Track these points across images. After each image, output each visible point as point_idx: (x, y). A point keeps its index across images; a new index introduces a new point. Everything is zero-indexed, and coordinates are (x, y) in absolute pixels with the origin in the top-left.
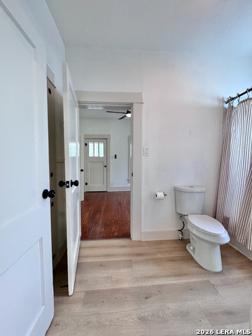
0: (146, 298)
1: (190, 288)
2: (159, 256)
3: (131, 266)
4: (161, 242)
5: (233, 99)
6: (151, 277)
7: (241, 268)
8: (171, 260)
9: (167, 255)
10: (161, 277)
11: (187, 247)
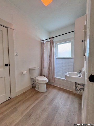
0: (30, 117)
1: (42, 101)
2: (27, 97)
3: (17, 110)
4: (26, 92)
5: (44, 40)
6: (28, 107)
7: (50, 87)
8: (33, 96)
9: (30, 95)
10: (32, 104)
11: (36, 89)
